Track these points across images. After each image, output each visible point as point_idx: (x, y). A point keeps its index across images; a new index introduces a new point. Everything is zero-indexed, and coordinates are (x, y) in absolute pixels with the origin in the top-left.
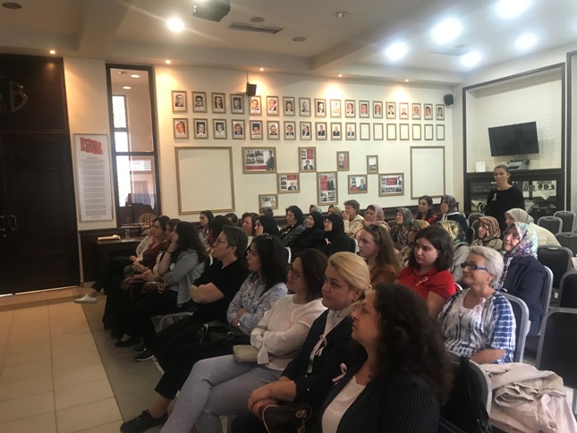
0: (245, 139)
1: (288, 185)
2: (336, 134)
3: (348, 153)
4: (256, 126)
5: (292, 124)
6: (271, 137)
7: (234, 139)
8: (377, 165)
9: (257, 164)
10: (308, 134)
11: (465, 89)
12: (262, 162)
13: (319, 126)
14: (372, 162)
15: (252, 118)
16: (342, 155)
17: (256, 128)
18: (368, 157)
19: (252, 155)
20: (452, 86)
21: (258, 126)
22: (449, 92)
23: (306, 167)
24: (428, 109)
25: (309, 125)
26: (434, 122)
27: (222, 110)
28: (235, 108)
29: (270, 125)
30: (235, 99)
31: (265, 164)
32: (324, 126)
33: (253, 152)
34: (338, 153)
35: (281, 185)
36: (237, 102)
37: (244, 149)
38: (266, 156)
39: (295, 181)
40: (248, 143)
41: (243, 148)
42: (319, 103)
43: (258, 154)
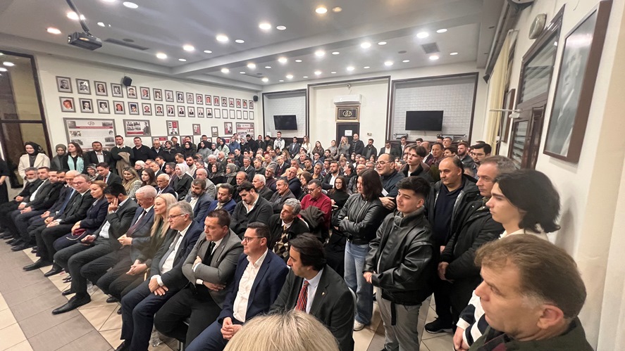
0: (125, 114)
3: (199, 125)
4: (133, 106)
5: (161, 106)
6: (145, 113)
7: (115, 113)
8: (217, 132)
9: (135, 131)
10: (172, 113)
11: (263, 94)
12: (140, 129)
13: (179, 108)
14: (215, 130)
16: (196, 126)
18: (212, 128)
19: (132, 125)
20: (257, 91)
22: (255, 94)
23: (172, 133)
24: (245, 102)
25: (172, 107)
26: (248, 110)
27: (105, 94)
28: (116, 93)
29: (144, 105)
30: (115, 87)
32: (183, 108)
33: (133, 123)
34: (193, 125)
36: (116, 89)
37: (124, 121)
42: (179, 95)
43: (136, 124)
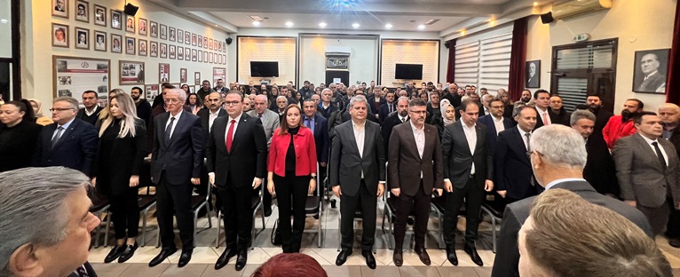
0: (121, 52)
1: (151, 95)
3: (186, 70)
4: (130, 42)
5: (155, 44)
6: (141, 53)
8: (199, 79)
9: (130, 77)
11: (238, 37)
13: (171, 48)
14: (197, 77)
15: (128, 35)
16: (183, 71)
17: (130, 44)
18: (195, 73)
19: (126, 69)
22: (228, 36)
23: (163, 80)
24: (220, 44)
25: (165, 46)
26: (222, 53)
27: (103, 23)
30: (114, 15)
31: (136, 76)
33: (128, 66)
36: (116, 18)
40: (124, 57)
41: (120, 61)
42: (172, 30)
43: (131, 67)
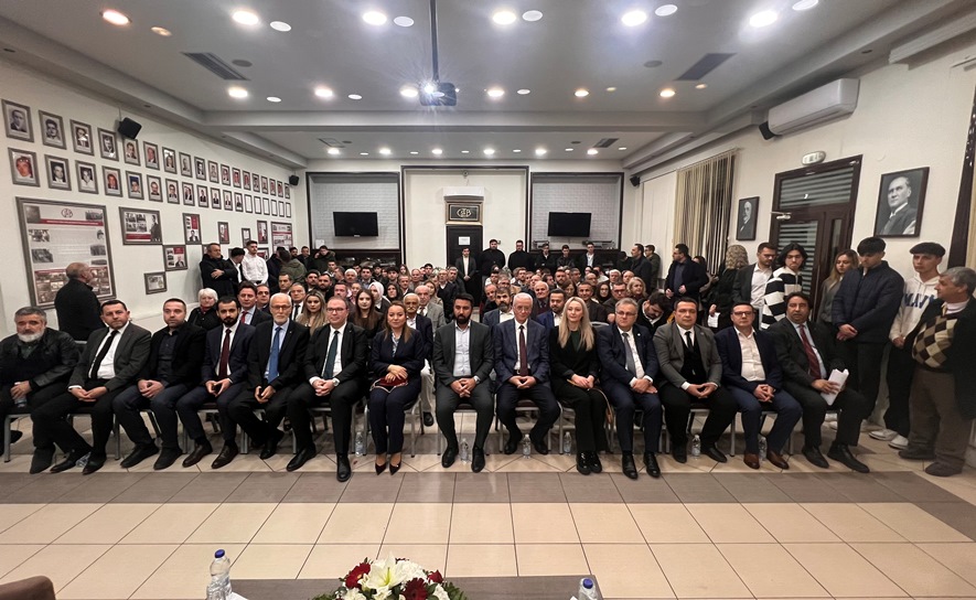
0: (121, 195)
1: (175, 261)
2: (216, 201)
3: (226, 224)
4: (134, 180)
5: (175, 184)
6: (152, 196)
9: (138, 233)
10: (191, 198)
11: (308, 174)
13: (200, 189)
15: (129, 168)
16: (222, 226)
17: (134, 183)
18: (243, 229)
19: (132, 220)
21: (135, 180)
23: (191, 238)
24: (279, 186)
25: (190, 187)
26: (284, 200)
27: (89, 150)
28: (106, 150)
30: (105, 137)
32: (204, 190)
33: (134, 216)
35: (167, 260)
36: (107, 142)
37: (121, 211)
38: (149, 222)
39: (182, 256)
40: (127, 202)
41: (121, 209)
43: (140, 219)
